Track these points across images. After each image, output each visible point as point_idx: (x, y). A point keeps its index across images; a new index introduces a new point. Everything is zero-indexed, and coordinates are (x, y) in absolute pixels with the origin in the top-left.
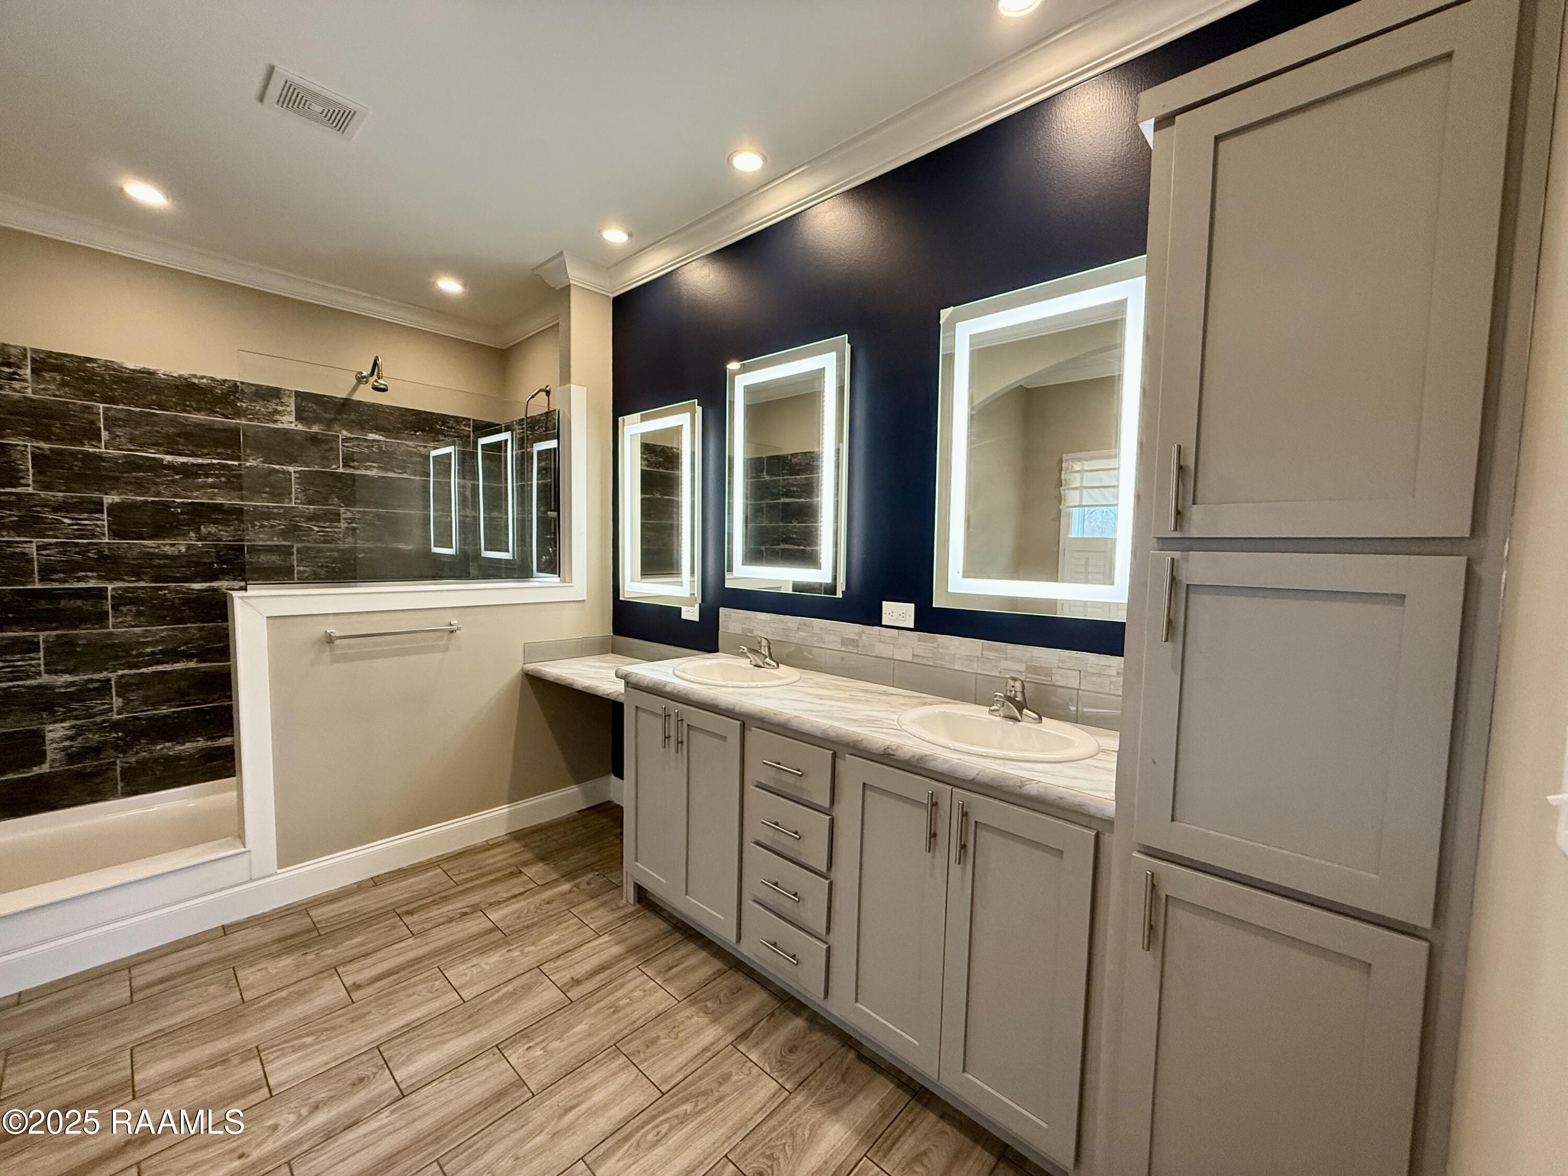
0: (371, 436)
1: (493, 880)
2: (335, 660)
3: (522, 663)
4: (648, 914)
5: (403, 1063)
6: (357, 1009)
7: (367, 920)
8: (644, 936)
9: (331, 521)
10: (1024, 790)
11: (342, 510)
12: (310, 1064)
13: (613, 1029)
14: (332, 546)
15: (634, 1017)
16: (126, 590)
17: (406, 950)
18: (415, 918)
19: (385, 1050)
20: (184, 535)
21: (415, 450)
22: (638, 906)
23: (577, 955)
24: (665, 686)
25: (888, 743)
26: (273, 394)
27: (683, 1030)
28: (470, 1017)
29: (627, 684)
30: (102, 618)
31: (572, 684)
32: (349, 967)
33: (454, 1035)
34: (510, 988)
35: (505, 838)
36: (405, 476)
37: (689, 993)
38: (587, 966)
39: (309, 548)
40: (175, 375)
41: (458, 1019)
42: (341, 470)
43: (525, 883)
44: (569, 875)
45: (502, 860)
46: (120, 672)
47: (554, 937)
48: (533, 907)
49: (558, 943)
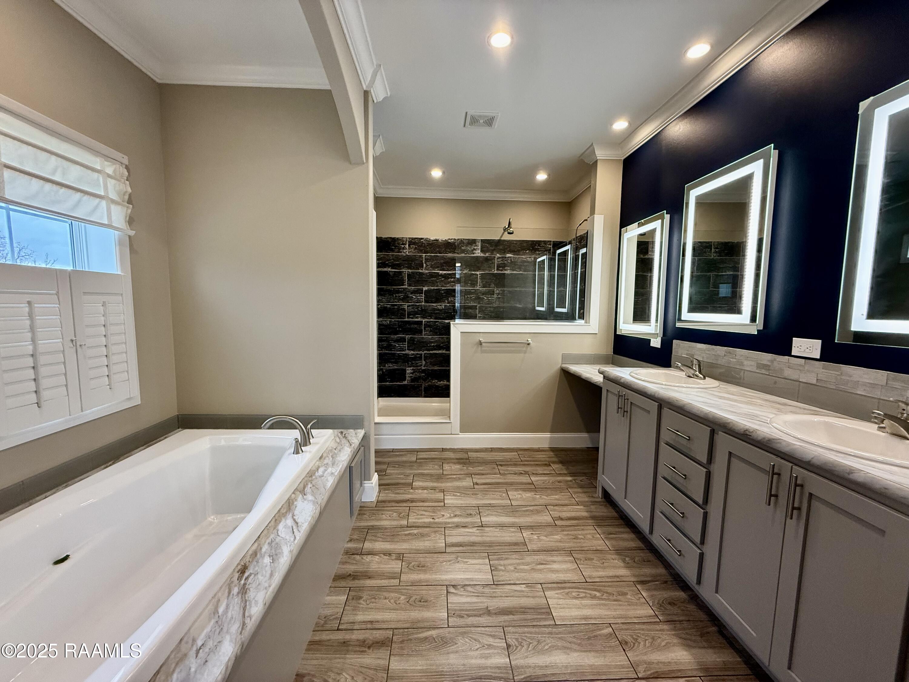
0: (508, 255)
1: (537, 464)
2: (483, 352)
3: (561, 362)
4: (608, 505)
5: (485, 516)
6: (475, 491)
7: (485, 462)
8: (601, 514)
9: (491, 295)
10: (851, 477)
11: (495, 289)
12: (457, 502)
13: (571, 545)
14: (491, 305)
15: (584, 545)
16: (427, 322)
17: (496, 478)
18: (503, 468)
19: (480, 509)
20: (444, 302)
21: (525, 260)
22: (603, 500)
23: (565, 508)
24: (621, 379)
25: (747, 427)
26: (473, 242)
27: (608, 562)
28: (512, 512)
29: (604, 377)
30: (420, 332)
31: (581, 376)
32: (476, 476)
33: (506, 515)
34: (531, 508)
35: (547, 449)
36: (521, 272)
37: (618, 549)
38: (569, 515)
39: (482, 306)
40: (444, 240)
41: (508, 510)
42: (496, 272)
43: (551, 470)
44: (572, 474)
45: (543, 458)
46: (425, 352)
47: (557, 497)
48: (551, 481)
49: (558, 500)
